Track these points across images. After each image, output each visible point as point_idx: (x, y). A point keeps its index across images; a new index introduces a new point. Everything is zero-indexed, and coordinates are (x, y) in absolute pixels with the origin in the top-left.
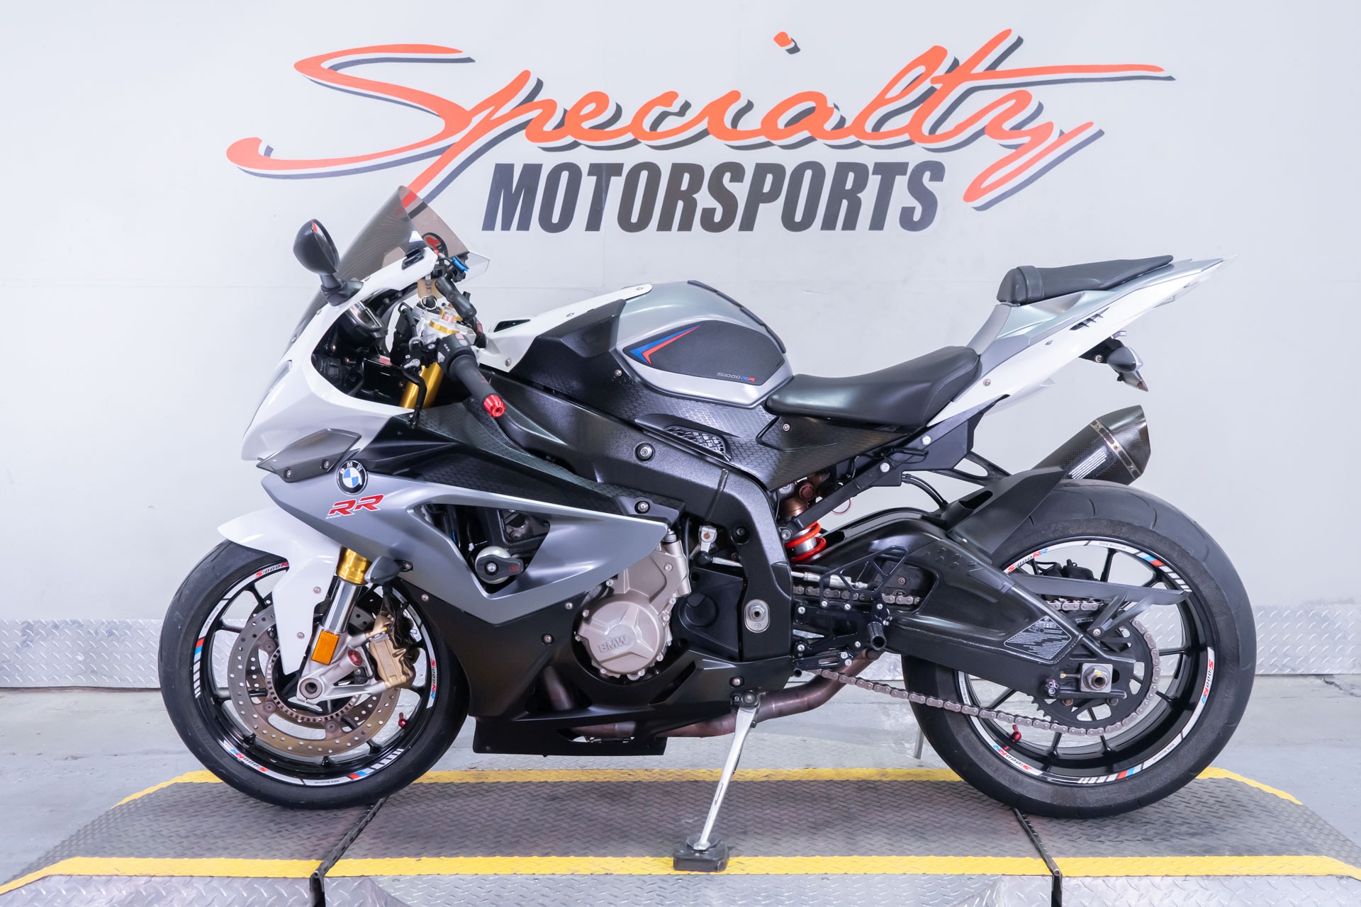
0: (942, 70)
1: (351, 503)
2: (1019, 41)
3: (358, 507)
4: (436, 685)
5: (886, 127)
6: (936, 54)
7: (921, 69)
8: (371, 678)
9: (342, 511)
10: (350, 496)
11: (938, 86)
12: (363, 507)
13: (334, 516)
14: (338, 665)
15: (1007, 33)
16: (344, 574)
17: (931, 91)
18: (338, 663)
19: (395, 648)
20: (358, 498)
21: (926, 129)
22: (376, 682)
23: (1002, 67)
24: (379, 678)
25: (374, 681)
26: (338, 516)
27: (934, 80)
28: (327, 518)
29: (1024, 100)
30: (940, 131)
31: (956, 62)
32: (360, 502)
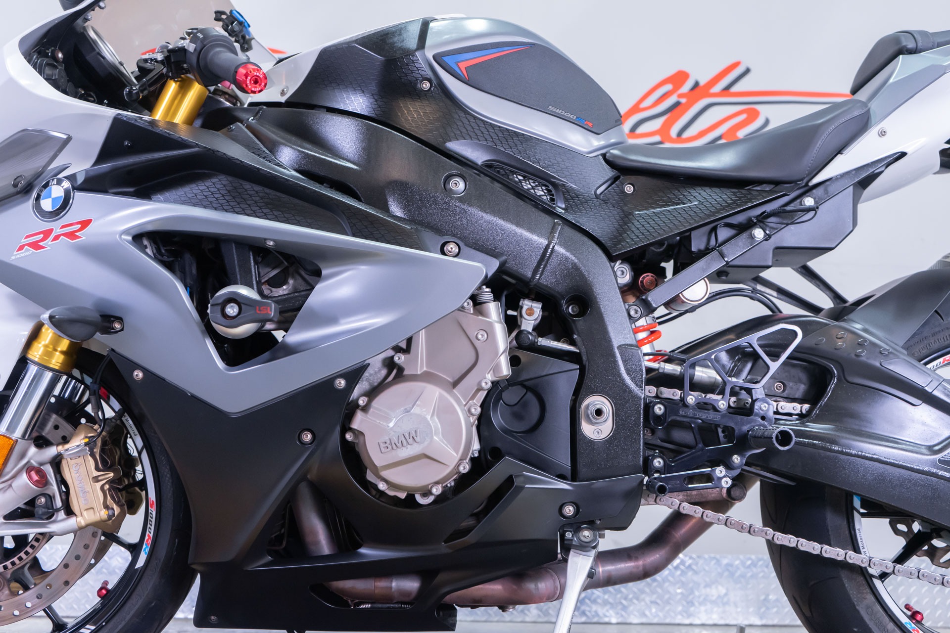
0: (686, 88)
1: (47, 233)
2: (748, 71)
3: (57, 238)
4: (151, 535)
5: (641, 130)
6: (679, 78)
7: (668, 87)
8: (58, 510)
9: (35, 246)
10: (46, 226)
11: (683, 100)
12: (62, 237)
13: (22, 254)
14: (10, 486)
15: (736, 65)
16: (36, 353)
17: (677, 104)
18: (9, 482)
19: (97, 469)
20: (56, 226)
21: (674, 132)
22: (64, 516)
23: (735, 89)
24: (70, 512)
25: (62, 515)
26: (27, 253)
27: (680, 96)
28: (13, 258)
29: (753, 115)
30: (686, 135)
31: (697, 84)
32: (58, 230)
